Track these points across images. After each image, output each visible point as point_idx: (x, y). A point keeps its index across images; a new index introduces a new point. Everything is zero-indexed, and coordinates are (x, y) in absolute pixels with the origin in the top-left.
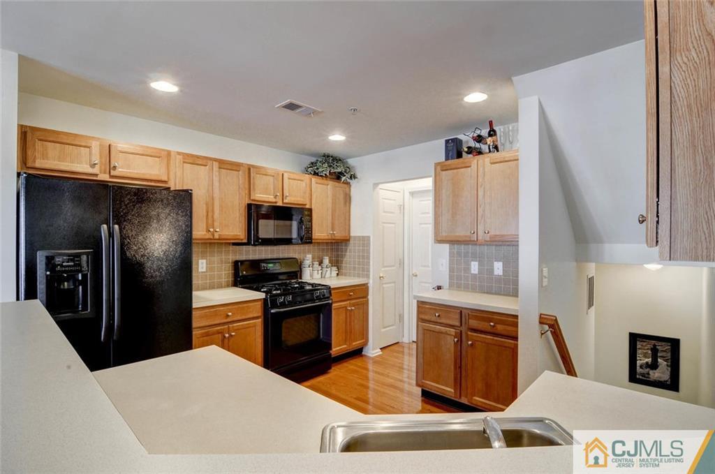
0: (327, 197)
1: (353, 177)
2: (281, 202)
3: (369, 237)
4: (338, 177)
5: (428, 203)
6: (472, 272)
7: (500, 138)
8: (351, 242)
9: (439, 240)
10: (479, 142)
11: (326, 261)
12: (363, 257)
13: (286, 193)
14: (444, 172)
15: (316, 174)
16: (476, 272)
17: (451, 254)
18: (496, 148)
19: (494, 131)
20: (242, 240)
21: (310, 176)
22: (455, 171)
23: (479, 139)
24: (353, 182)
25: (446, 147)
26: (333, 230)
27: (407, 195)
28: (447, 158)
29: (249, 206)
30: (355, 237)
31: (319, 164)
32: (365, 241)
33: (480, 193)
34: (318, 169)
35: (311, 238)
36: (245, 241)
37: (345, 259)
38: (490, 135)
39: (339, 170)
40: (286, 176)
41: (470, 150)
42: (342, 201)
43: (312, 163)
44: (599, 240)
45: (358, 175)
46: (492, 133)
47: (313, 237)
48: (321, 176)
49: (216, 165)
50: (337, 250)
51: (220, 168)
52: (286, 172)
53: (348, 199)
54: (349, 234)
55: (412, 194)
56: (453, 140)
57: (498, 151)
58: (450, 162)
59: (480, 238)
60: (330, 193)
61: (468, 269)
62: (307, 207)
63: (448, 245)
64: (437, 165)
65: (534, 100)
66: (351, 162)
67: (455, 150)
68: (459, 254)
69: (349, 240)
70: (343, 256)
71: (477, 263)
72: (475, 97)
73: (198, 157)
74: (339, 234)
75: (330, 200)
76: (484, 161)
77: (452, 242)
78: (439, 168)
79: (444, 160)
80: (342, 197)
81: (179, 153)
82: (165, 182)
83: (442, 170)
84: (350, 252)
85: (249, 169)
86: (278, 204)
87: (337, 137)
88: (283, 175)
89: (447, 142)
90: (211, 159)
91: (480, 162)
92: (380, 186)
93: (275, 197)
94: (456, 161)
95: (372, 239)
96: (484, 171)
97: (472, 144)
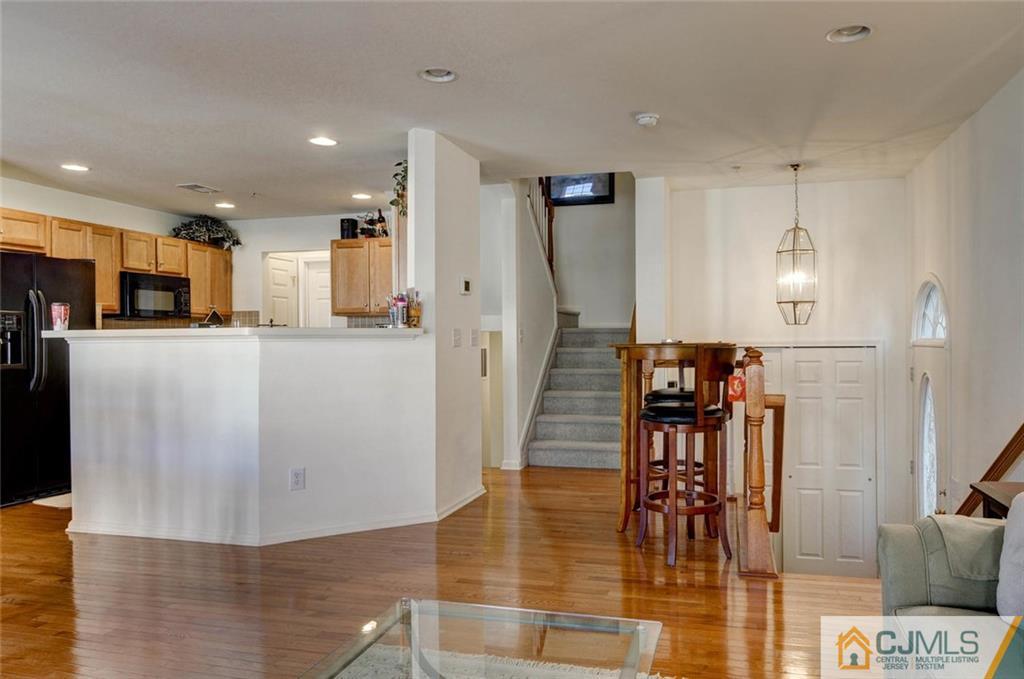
0: (205, 265)
1: (237, 242)
2: (154, 269)
3: (258, 312)
4: (216, 243)
5: (325, 276)
7: (388, 225)
8: (235, 317)
9: (336, 313)
10: (370, 225)
13: (160, 261)
14: (340, 250)
15: (192, 239)
18: (385, 233)
19: (383, 218)
20: (115, 311)
21: (186, 241)
22: (350, 249)
23: (371, 222)
24: (236, 250)
25: (342, 226)
26: (212, 303)
27: (301, 265)
28: (343, 237)
29: (123, 275)
30: (239, 313)
31: (194, 227)
32: (252, 317)
33: (372, 273)
34: (193, 233)
35: (189, 312)
36: (118, 312)
38: (379, 221)
39: (220, 235)
40: (160, 241)
41: (364, 231)
42: (222, 271)
43: (185, 225)
45: (242, 241)
46: (382, 220)
47: (192, 311)
48: (199, 241)
51: (94, 233)
52: (161, 237)
53: (229, 268)
54: (231, 308)
55: (307, 264)
56: (348, 220)
57: (387, 235)
58: (345, 241)
59: (372, 310)
60: (208, 261)
62: (183, 276)
63: (346, 318)
64: (333, 242)
66: (232, 224)
67: (349, 229)
69: (231, 315)
72: (362, 197)
73: (71, 222)
75: (208, 269)
76: (375, 244)
77: (350, 314)
78: (335, 246)
79: (339, 238)
80: (222, 265)
81: (54, 218)
82: (40, 248)
83: (339, 248)
85: (122, 234)
86: (151, 273)
87: (224, 206)
88: (156, 240)
89: (342, 221)
90: (85, 224)
91: (371, 244)
92: (271, 255)
93: (149, 265)
94: (352, 240)
95: (261, 314)
96: (375, 253)
97: (366, 226)
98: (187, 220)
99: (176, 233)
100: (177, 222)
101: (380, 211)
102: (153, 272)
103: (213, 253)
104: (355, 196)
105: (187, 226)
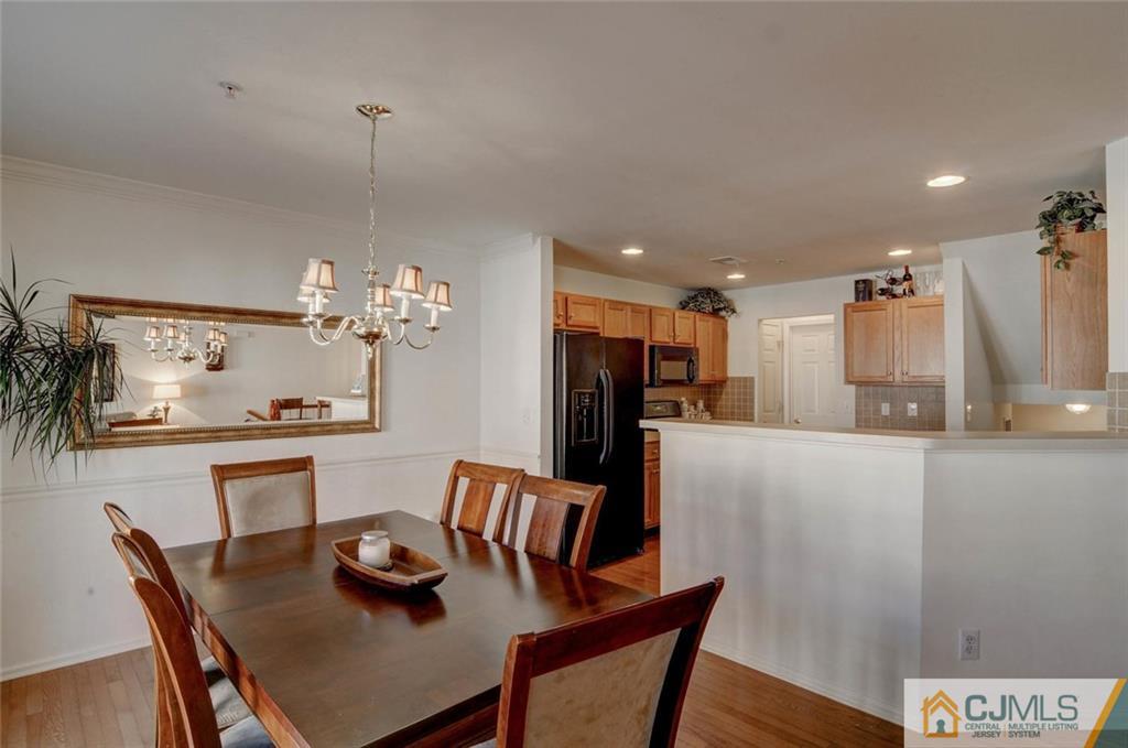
0: (709, 334)
1: (732, 311)
2: (672, 341)
3: (752, 379)
4: (715, 312)
6: (883, 413)
7: (918, 283)
8: (729, 383)
10: (892, 284)
11: (701, 405)
12: (745, 401)
13: (677, 333)
14: (854, 314)
15: (699, 311)
16: (888, 414)
17: (858, 397)
18: (912, 291)
19: (910, 276)
21: (693, 313)
22: (866, 313)
23: (893, 281)
24: (731, 318)
25: (856, 288)
26: (713, 370)
27: (787, 330)
28: (857, 299)
29: (651, 348)
30: (733, 379)
31: (700, 299)
32: (747, 383)
33: (897, 337)
34: (699, 305)
36: (649, 382)
37: (719, 403)
38: (905, 279)
39: (721, 306)
40: (675, 314)
41: (883, 292)
42: (720, 339)
43: (691, 298)
44: (1016, 381)
45: (738, 309)
46: (908, 277)
47: (696, 379)
48: (705, 312)
49: (629, 308)
50: (709, 393)
51: (632, 312)
52: (675, 310)
53: (725, 335)
54: (726, 375)
56: (864, 281)
58: (861, 303)
59: (896, 379)
60: (711, 330)
61: (878, 410)
62: (693, 346)
63: (856, 386)
64: (847, 306)
65: (958, 263)
66: (727, 294)
67: (864, 290)
68: (867, 395)
69: (725, 382)
70: (716, 400)
71: (888, 405)
72: (899, 253)
73: (618, 302)
74: (718, 375)
75: (710, 338)
76: (901, 306)
77: (859, 384)
78: (849, 310)
79: (854, 301)
80: (720, 333)
81: (606, 300)
82: (596, 328)
83: (853, 311)
84: (727, 394)
85: (651, 311)
87: (735, 277)
88: (673, 313)
89: (857, 282)
90: (627, 304)
91: (897, 307)
92: (765, 322)
93: (669, 337)
94: (868, 303)
95: (756, 380)
96: (901, 316)
97: (885, 286)
98: (693, 294)
99: (683, 306)
100: (682, 295)
101: (907, 268)
102: (672, 344)
103: (714, 323)
104: (891, 254)
105: (694, 298)
